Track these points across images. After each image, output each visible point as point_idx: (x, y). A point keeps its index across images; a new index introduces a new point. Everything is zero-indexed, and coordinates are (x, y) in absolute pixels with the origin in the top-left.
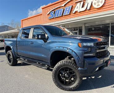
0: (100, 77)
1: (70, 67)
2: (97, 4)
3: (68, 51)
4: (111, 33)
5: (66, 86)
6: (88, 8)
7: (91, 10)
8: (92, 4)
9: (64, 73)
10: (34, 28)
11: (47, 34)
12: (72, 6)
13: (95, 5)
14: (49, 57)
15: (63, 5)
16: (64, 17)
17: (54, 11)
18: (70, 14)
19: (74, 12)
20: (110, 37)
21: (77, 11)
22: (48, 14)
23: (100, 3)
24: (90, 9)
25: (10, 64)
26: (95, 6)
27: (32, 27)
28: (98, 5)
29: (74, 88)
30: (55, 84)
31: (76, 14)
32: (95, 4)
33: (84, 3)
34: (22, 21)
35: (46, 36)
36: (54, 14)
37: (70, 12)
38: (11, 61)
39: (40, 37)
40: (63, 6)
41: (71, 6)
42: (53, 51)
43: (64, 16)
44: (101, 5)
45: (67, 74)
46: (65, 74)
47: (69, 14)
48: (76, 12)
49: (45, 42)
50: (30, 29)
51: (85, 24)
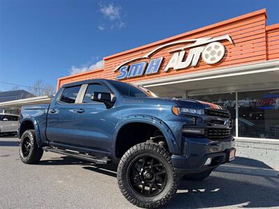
0: (216, 190)
1: (154, 156)
2: (211, 57)
3: (154, 122)
4: (239, 117)
5: (145, 198)
6: (194, 63)
7: (200, 67)
8: (201, 56)
9: (142, 170)
10: (89, 84)
11: (113, 94)
12: (164, 59)
13: (207, 58)
14: (115, 137)
15: (146, 56)
16: (146, 77)
17: (127, 66)
18: (158, 73)
19: (166, 69)
20: (237, 120)
21: (172, 68)
22: (116, 71)
23: (216, 56)
24: (197, 66)
25: (25, 159)
26: (207, 61)
27: (84, 82)
28: (212, 60)
29: (160, 200)
30: (122, 192)
31: (171, 73)
32: (207, 56)
33: (186, 53)
34: (60, 80)
35: (112, 96)
36: (128, 70)
37: (159, 69)
38: (29, 152)
39: (100, 96)
40: (145, 58)
41: (162, 58)
42: (124, 123)
43: (148, 75)
44: (218, 59)
45: (149, 172)
46: (144, 171)
47: (156, 72)
48: (170, 69)
49: (109, 107)
50: (81, 85)
51: (187, 91)
